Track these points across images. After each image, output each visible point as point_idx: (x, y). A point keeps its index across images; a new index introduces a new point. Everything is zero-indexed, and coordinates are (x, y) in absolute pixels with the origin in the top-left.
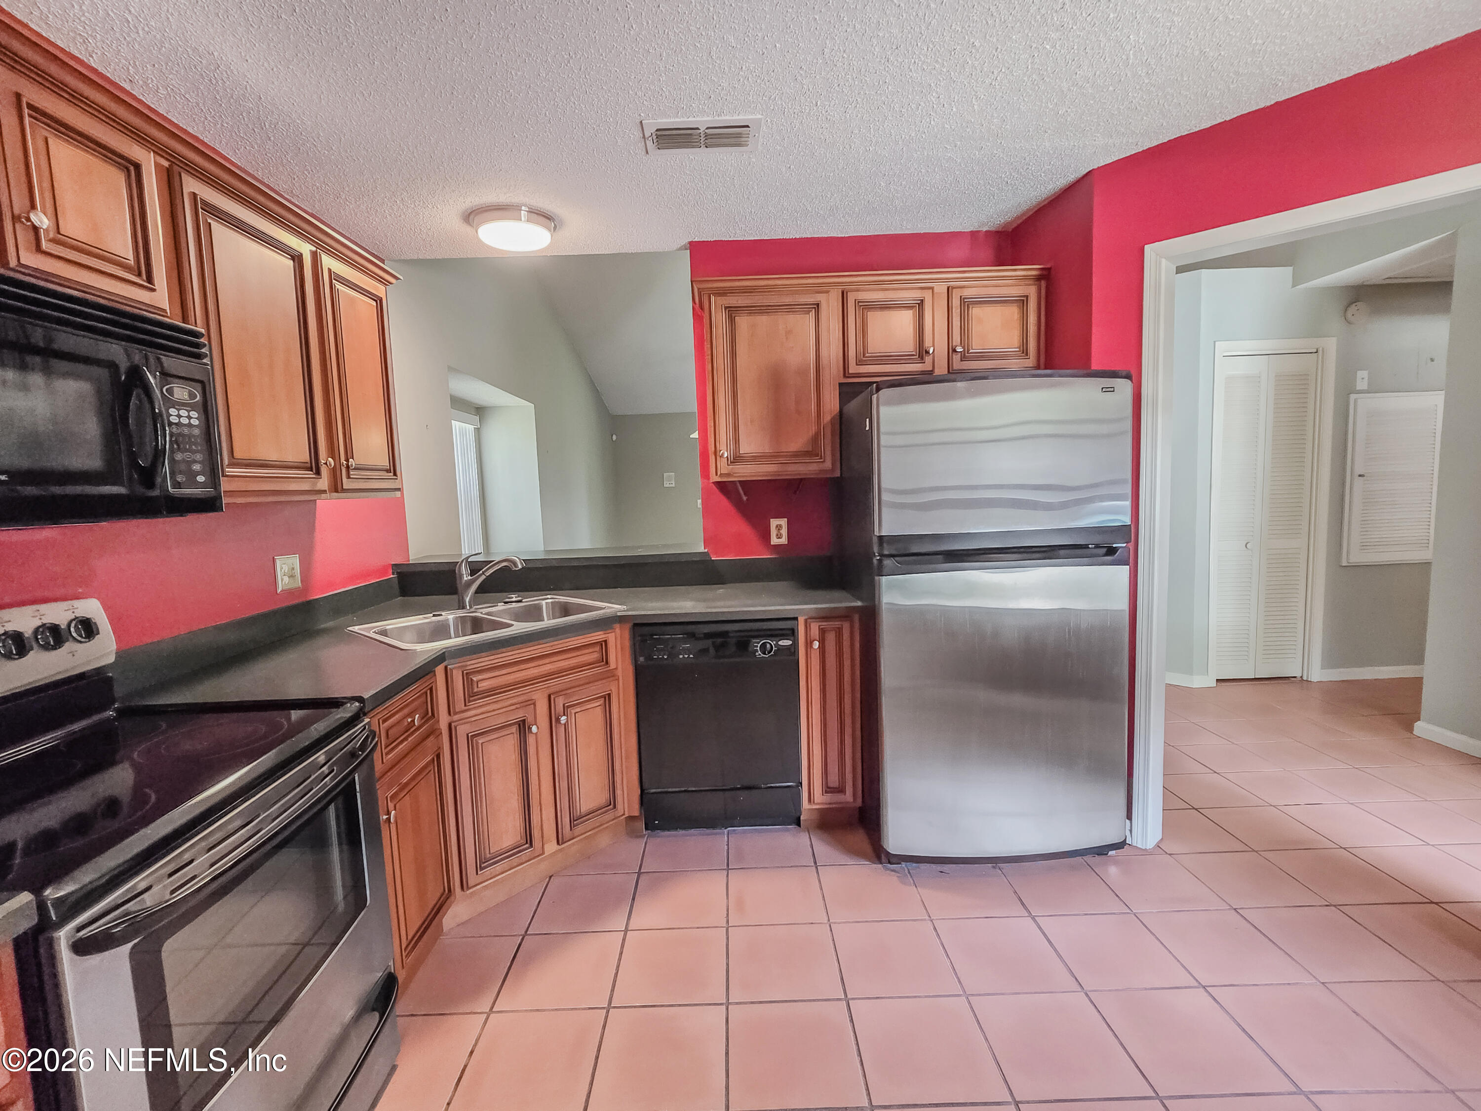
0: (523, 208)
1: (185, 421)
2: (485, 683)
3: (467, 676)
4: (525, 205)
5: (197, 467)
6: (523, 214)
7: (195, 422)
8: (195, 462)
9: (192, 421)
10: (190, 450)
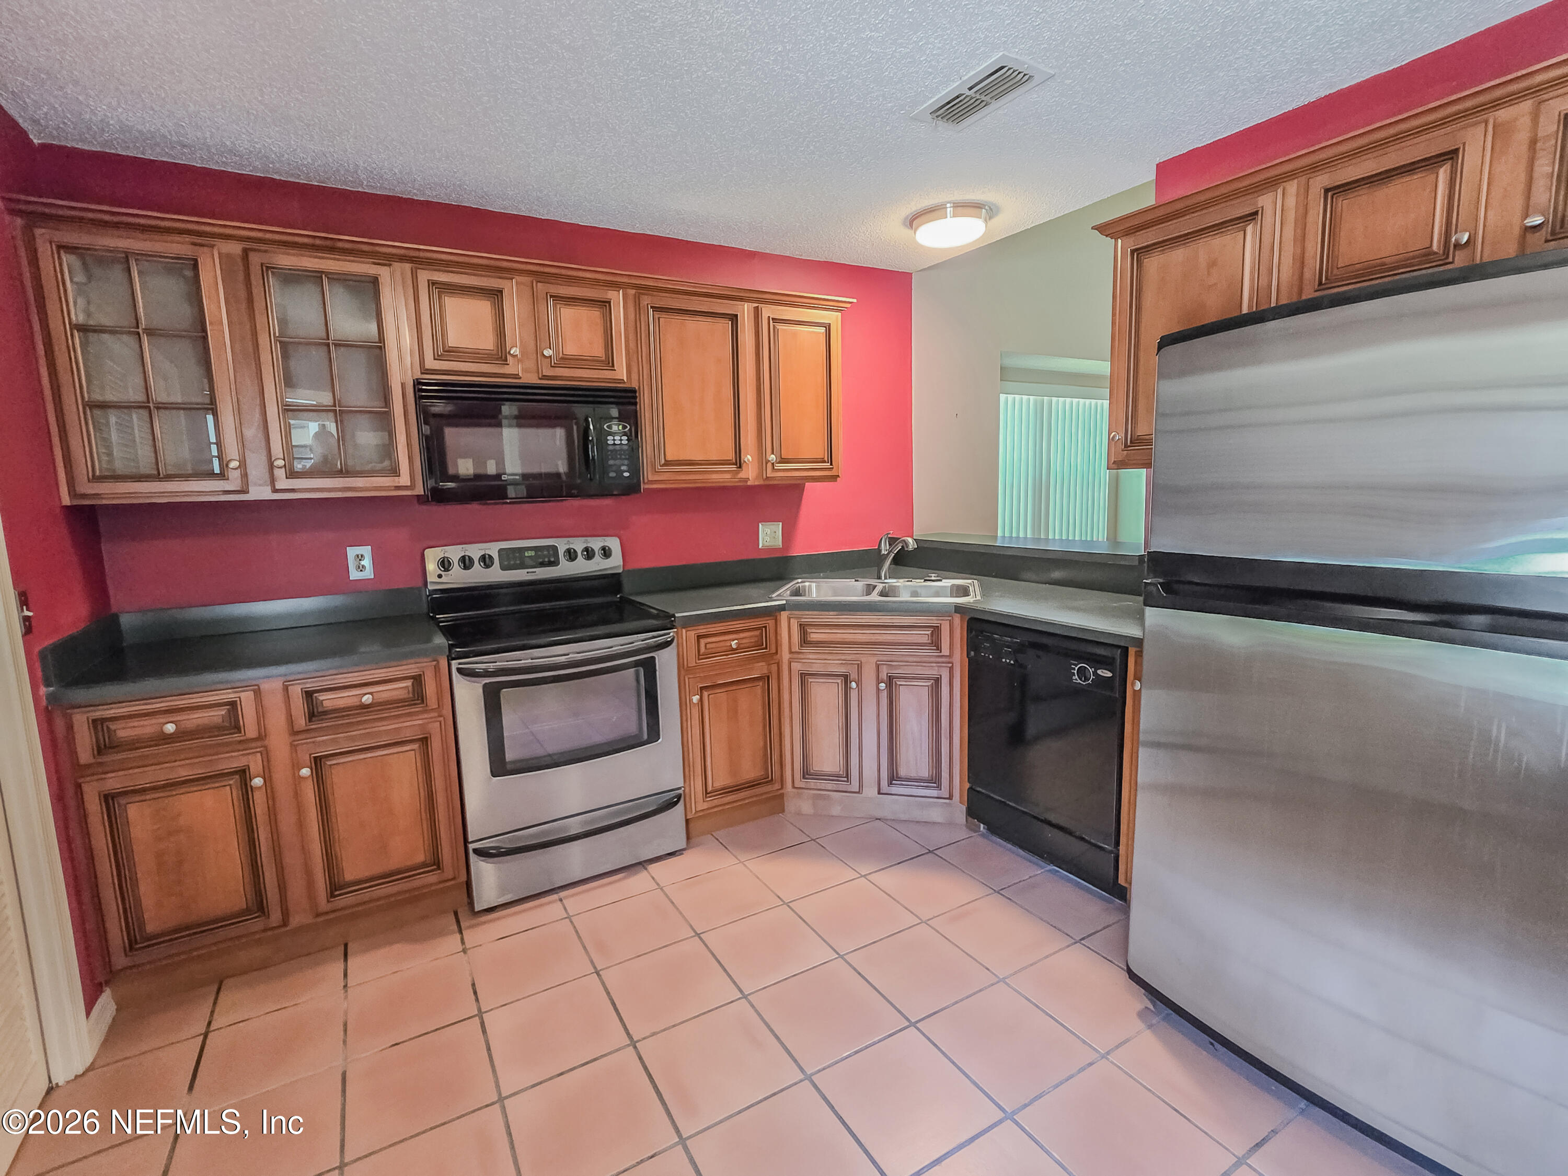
0: (948, 205)
1: (618, 442)
2: (815, 635)
3: (803, 627)
4: (950, 203)
5: (624, 468)
6: (949, 210)
7: (625, 442)
8: (623, 465)
9: (623, 442)
10: (621, 459)
